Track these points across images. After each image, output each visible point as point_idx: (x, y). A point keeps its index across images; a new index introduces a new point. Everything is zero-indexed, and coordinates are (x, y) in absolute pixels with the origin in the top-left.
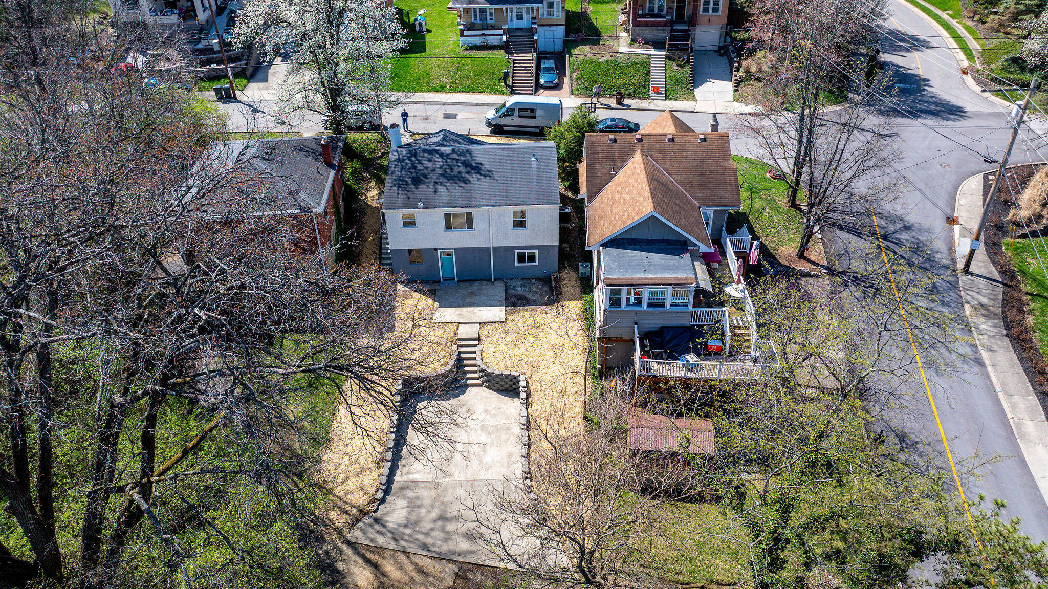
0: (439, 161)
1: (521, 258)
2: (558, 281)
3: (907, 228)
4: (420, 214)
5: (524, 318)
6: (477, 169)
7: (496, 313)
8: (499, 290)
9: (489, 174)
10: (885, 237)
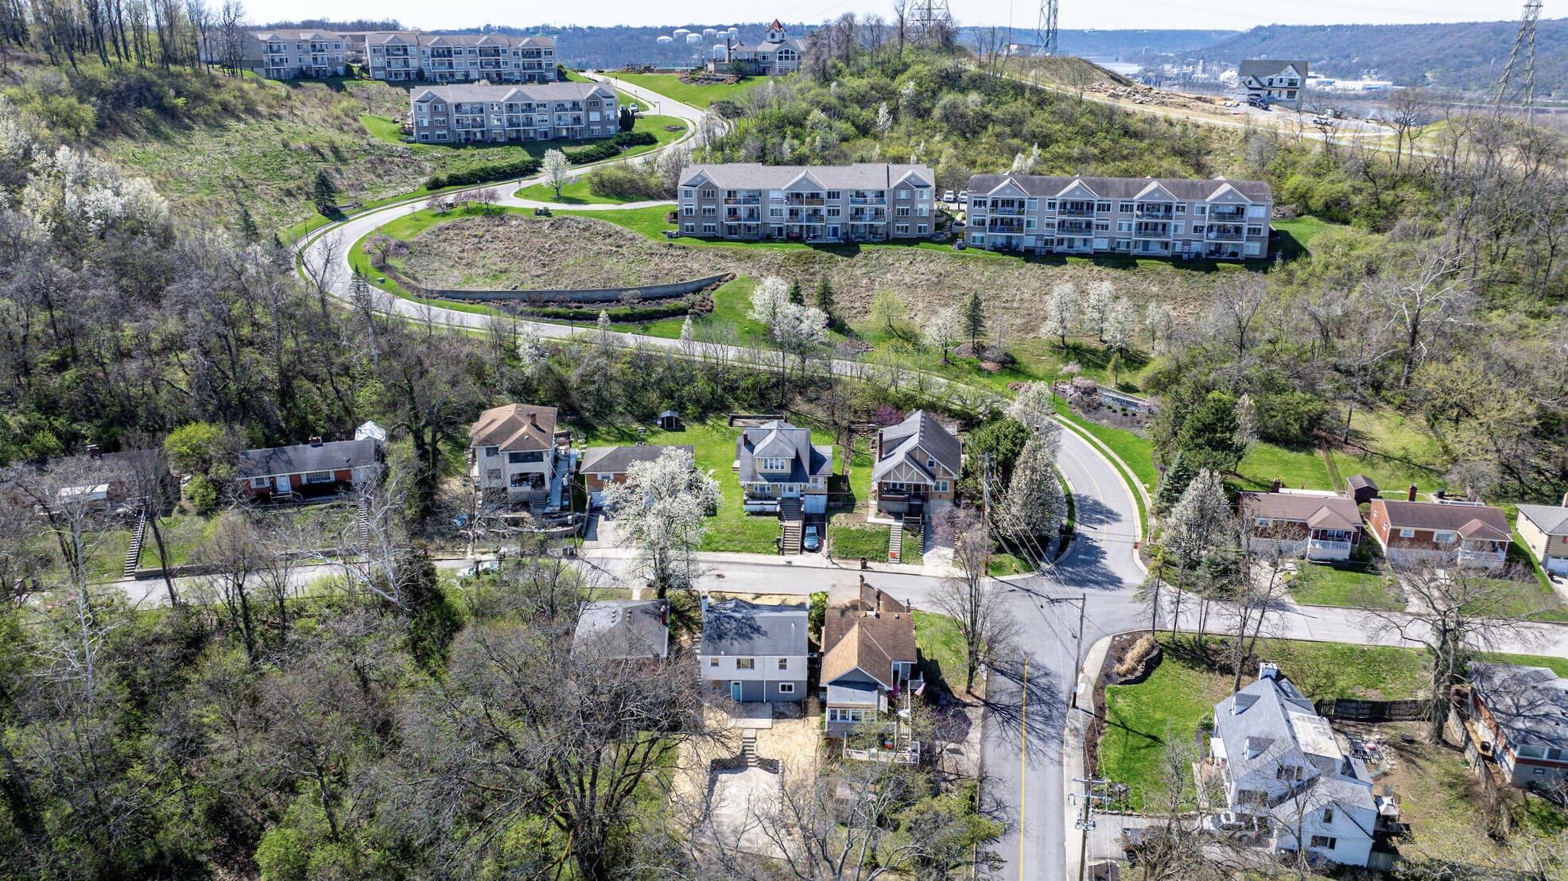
0: (734, 624)
1: (783, 688)
2: (806, 703)
3: (1047, 674)
4: (722, 659)
5: (784, 726)
6: (757, 630)
7: (766, 722)
8: (768, 708)
9: (765, 634)
10: (1029, 681)
